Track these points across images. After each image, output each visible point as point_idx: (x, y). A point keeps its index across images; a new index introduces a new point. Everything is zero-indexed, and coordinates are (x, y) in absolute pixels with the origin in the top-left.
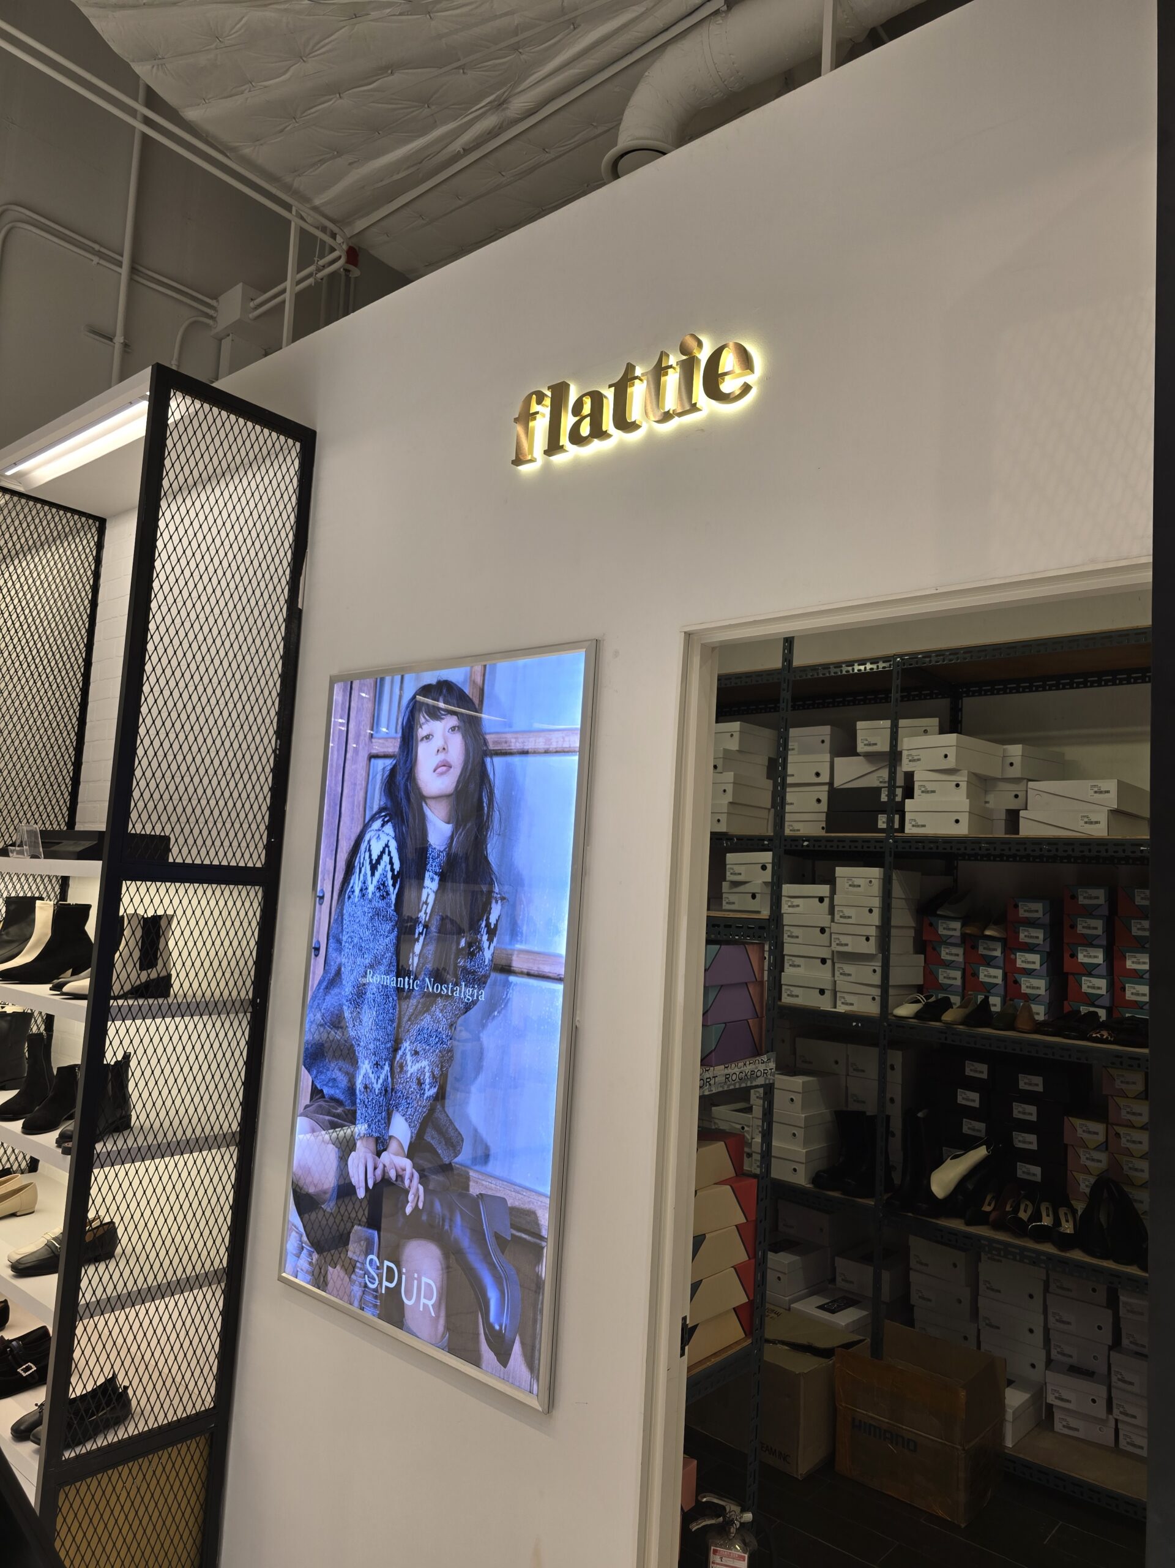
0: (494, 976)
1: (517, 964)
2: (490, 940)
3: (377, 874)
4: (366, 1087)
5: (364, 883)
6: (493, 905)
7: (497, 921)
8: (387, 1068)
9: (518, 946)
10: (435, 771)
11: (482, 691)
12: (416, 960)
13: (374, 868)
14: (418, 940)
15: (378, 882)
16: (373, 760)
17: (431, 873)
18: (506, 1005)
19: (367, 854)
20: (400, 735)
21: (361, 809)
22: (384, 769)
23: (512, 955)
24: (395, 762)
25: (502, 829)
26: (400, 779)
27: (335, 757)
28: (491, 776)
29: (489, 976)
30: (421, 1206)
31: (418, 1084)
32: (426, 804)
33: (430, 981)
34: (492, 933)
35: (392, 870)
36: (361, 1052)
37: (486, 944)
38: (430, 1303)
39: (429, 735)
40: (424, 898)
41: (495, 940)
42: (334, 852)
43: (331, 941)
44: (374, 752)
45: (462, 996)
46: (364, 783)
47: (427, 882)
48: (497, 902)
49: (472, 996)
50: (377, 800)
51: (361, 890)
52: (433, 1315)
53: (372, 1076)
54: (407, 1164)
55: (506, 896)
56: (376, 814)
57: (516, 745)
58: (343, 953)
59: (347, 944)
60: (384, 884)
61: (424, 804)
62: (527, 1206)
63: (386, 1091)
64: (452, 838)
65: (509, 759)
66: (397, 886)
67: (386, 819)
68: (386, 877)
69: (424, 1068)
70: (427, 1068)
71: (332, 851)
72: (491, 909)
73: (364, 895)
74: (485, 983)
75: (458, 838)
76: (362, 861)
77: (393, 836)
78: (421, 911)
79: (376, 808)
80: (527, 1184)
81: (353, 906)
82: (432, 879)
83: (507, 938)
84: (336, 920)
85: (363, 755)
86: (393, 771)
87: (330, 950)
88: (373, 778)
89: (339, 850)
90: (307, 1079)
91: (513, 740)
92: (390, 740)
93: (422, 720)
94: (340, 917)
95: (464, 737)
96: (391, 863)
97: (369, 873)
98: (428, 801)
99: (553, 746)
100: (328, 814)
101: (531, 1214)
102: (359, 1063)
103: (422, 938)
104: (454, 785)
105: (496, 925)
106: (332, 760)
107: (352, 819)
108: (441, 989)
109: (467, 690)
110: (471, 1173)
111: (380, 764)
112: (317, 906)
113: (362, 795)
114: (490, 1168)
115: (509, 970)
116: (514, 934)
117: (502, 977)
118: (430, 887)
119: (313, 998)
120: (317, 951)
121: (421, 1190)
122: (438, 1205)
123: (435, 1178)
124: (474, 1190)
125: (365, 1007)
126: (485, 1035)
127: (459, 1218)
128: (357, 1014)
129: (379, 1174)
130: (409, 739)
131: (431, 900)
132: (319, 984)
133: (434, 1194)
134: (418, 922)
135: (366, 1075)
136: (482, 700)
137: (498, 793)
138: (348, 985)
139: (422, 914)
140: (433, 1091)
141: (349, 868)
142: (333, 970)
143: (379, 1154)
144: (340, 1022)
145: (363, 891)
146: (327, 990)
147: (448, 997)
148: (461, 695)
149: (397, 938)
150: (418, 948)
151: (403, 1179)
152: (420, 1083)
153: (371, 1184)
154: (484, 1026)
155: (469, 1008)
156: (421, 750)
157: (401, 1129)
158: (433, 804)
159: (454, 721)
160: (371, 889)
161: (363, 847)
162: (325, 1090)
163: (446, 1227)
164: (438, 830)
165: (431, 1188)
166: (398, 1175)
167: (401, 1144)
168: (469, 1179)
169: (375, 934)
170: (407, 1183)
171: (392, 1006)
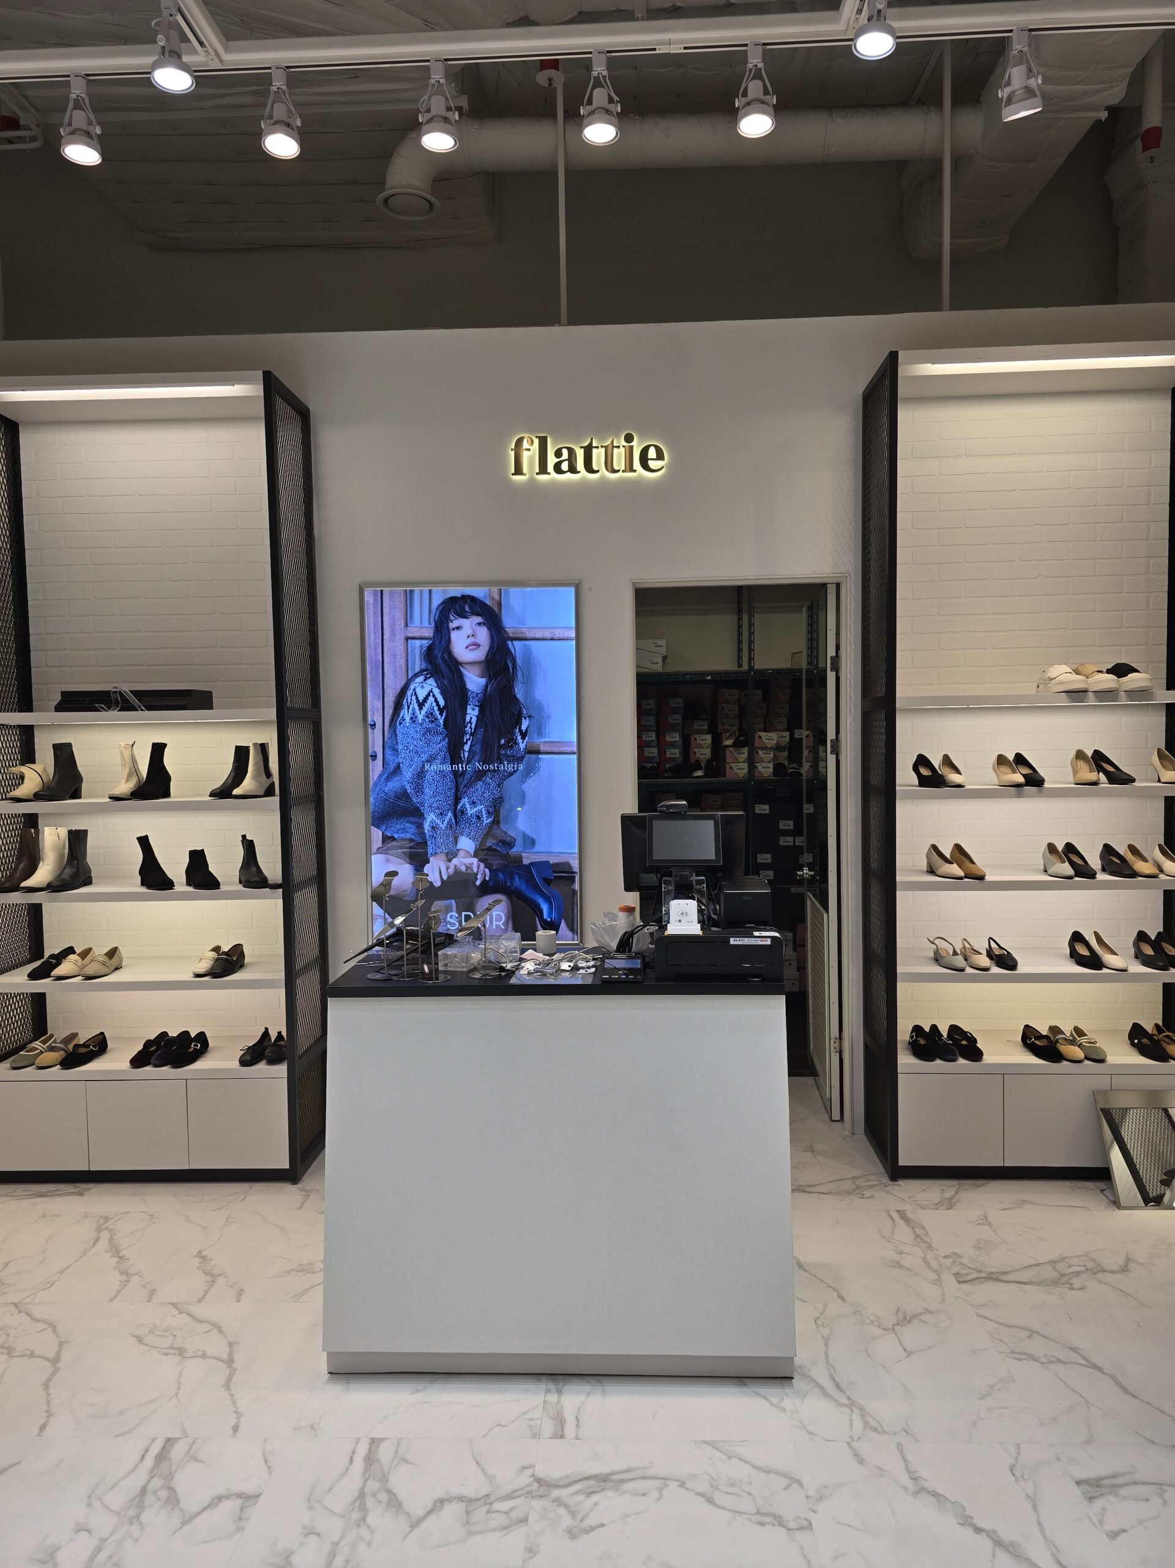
0: (527, 756)
1: (543, 748)
2: (523, 738)
3: (425, 709)
4: (433, 828)
5: (414, 714)
6: (523, 720)
7: (527, 728)
8: (450, 814)
9: (543, 740)
10: (466, 648)
11: (500, 604)
12: (466, 754)
13: (421, 705)
14: (466, 743)
15: (426, 713)
16: (409, 641)
17: (472, 706)
18: (538, 769)
19: (414, 698)
20: (433, 625)
21: (404, 670)
22: (421, 646)
23: (539, 744)
24: (431, 642)
25: (525, 678)
26: (438, 652)
27: (372, 637)
28: (513, 651)
29: (524, 757)
30: (487, 878)
31: (477, 818)
32: (462, 666)
33: (480, 765)
34: (524, 735)
35: (438, 705)
36: (425, 810)
37: (520, 741)
38: (500, 923)
39: (459, 627)
40: (468, 719)
41: (527, 738)
42: (381, 697)
43: (387, 750)
44: (410, 635)
45: (506, 769)
46: (403, 655)
47: (469, 710)
48: (525, 719)
49: (513, 768)
50: (418, 665)
51: (411, 718)
52: (503, 928)
53: (438, 821)
54: (475, 861)
55: (532, 715)
56: (418, 673)
57: (528, 635)
58: (400, 757)
59: (403, 751)
60: (432, 714)
61: (460, 667)
62: (563, 861)
63: (451, 827)
64: (486, 686)
65: (526, 642)
66: (444, 715)
67: (428, 676)
68: (433, 709)
69: (481, 809)
70: (483, 809)
71: (378, 696)
72: (522, 722)
73: (414, 721)
74: (522, 760)
75: (492, 686)
76: (409, 701)
77: (436, 685)
78: (467, 727)
79: (417, 669)
80: (562, 851)
81: (406, 728)
82: (473, 709)
83: (536, 736)
84: (389, 738)
85: (400, 638)
86: (430, 649)
87: (387, 756)
88: (411, 652)
89: (386, 695)
90: (377, 834)
91: (527, 632)
92: (424, 629)
93: (452, 618)
94: (394, 736)
95: (489, 629)
96: (436, 701)
97: (417, 708)
98: (464, 665)
99: (557, 636)
100: (371, 673)
101: (567, 864)
102: (425, 815)
103: (469, 742)
104: (485, 656)
105: (526, 731)
106: (369, 639)
107: (396, 676)
108: (489, 767)
109: (488, 602)
110: (523, 854)
111: (417, 643)
112: (370, 730)
113: (403, 662)
114: (536, 849)
115: (538, 752)
116: (540, 734)
117: (533, 756)
118: (472, 713)
119: (375, 785)
120: (374, 757)
121: (487, 871)
122: (501, 875)
123: (496, 862)
124: (526, 862)
125: (426, 784)
126: (525, 787)
127: (517, 878)
128: (419, 789)
129: (451, 871)
130: (442, 629)
131: (474, 720)
132: (380, 776)
133: (497, 870)
134: (465, 733)
135: (432, 822)
136: (500, 609)
137: (519, 661)
138: (408, 774)
139: (468, 729)
140: (490, 820)
141: (398, 706)
142: (392, 767)
143: (450, 861)
144: (404, 795)
145: (413, 719)
146: (388, 779)
147: (494, 771)
148: (483, 604)
149: (449, 743)
150: (467, 747)
151: (471, 869)
152: (478, 818)
153: (445, 877)
154: (524, 782)
155: (511, 774)
156: (454, 635)
157: (466, 844)
158: (468, 667)
159: (479, 619)
160: (420, 717)
161: (409, 693)
162: (396, 836)
163: (508, 884)
164: (475, 681)
165: (494, 868)
166: (467, 868)
167: (467, 852)
168: (521, 857)
169: (428, 743)
170: (475, 870)
171: (449, 781)
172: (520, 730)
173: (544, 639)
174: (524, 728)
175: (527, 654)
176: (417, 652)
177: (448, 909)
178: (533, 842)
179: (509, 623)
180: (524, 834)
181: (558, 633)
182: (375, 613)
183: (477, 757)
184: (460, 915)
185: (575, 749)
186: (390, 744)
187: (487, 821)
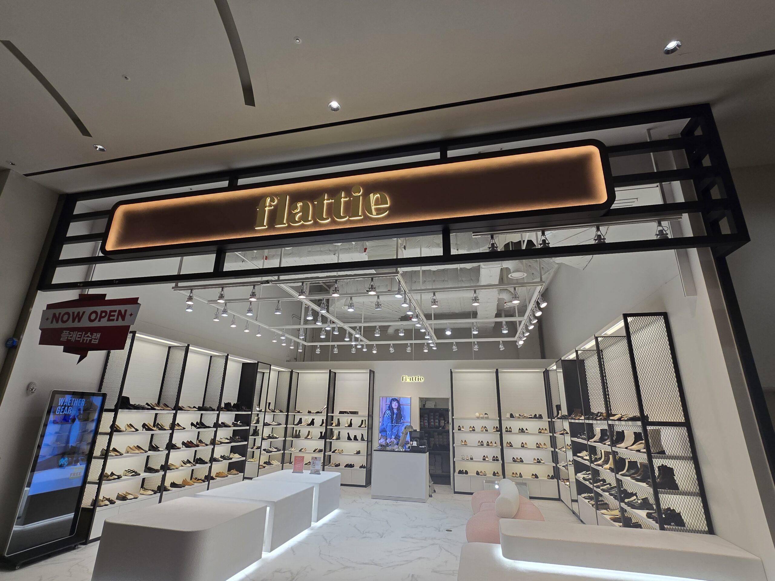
6: (402, 417)
8: (391, 432)
10: (394, 406)
24: (389, 405)
26: (390, 407)
28: (401, 407)
35: (390, 415)
36: (387, 431)
37: (402, 421)
53: (389, 433)
58: (384, 422)
67: (389, 410)
74: (402, 423)
75: (398, 412)
76: (386, 414)
77: (390, 412)
79: (387, 409)
93: (392, 401)
95: (398, 403)
106: (381, 404)
108: (397, 425)
109: (398, 399)
118: (395, 416)
119: (380, 427)
120: (380, 422)
123: (398, 440)
125: (388, 427)
128: (386, 428)
129: (391, 441)
130: (391, 403)
134: (394, 419)
138: (385, 425)
141: (384, 414)
142: (383, 424)
143: (390, 439)
144: (384, 428)
145: (386, 417)
146: (382, 426)
149: (391, 421)
150: (394, 421)
154: (402, 427)
155: (400, 426)
156: (393, 404)
157: (393, 437)
158: (394, 409)
159: (396, 402)
160: (387, 416)
162: (383, 435)
164: (395, 411)
169: (388, 420)
171: (391, 427)
172: (402, 419)
175: (403, 407)
179: (400, 403)
181: (408, 404)
182: (382, 400)
183: (395, 423)
185: (410, 422)
186: (383, 420)
187: (396, 433)
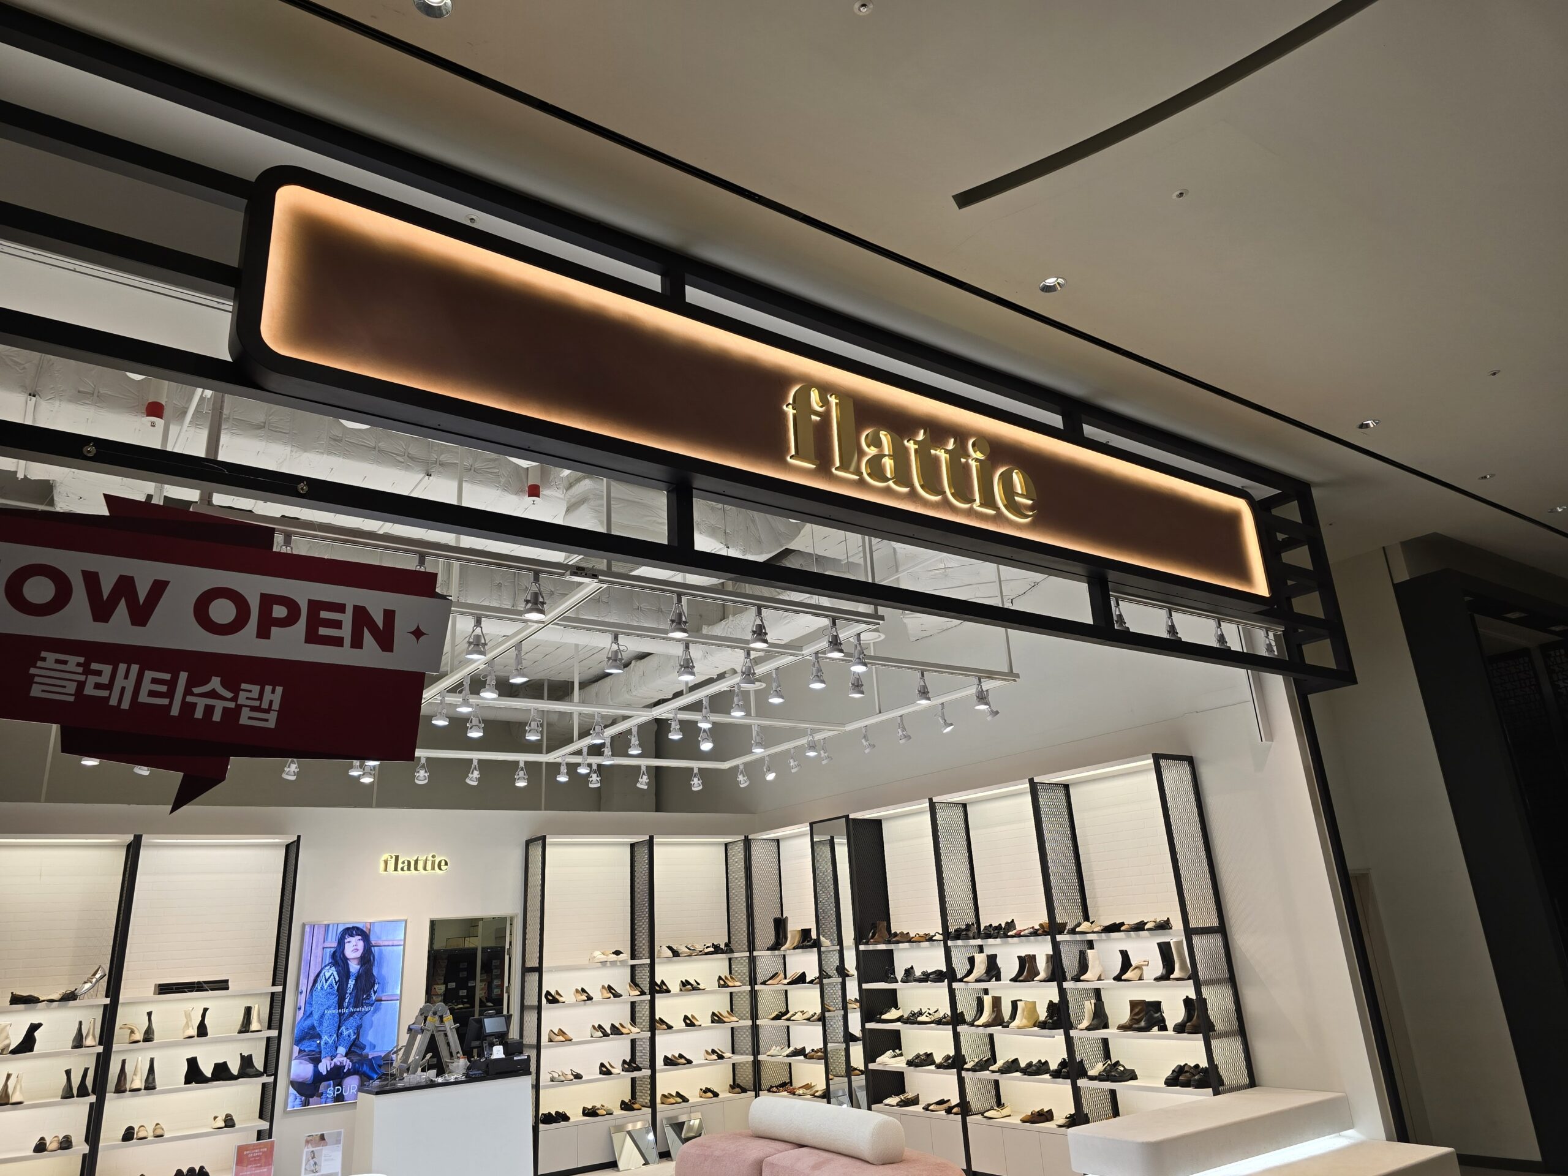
0: (376, 1003)
1: (383, 998)
2: (375, 994)
3: (328, 982)
4: (326, 1043)
5: (322, 985)
6: (375, 985)
8: (335, 1035)
10: (352, 951)
11: (370, 930)
12: (346, 1004)
13: (326, 981)
14: (347, 998)
15: (329, 984)
17: (352, 980)
19: (324, 977)
20: (337, 941)
24: (335, 949)
26: (338, 954)
27: (306, 948)
28: (374, 952)
29: (374, 1003)
30: (350, 1068)
33: (352, 1009)
34: (375, 993)
35: (335, 980)
36: (323, 1034)
37: (373, 995)
38: (354, 1091)
39: (349, 942)
40: (349, 986)
43: (307, 1004)
44: (325, 946)
45: (365, 1010)
46: (321, 956)
47: (350, 982)
48: (377, 985)
49: (369, 1009)
50: (328, 960)
53: (328, 1040)
54: (345, 1059)
56: (327, 965)
57: (382, 944)
58: (313, 1007)
59: (315, 1005)
60: (331, 985)
61: (348, 961)
62: (386, 1054)
63: (335, 1042)
64: (360, 969)
66: (338, 985)
67: (332, 966)
68: (332, 982)
70: (352, 1032)
74: (373, 1005)
75: (362, 969)
76: (321, 979)
77: (335, 971)
79: (327, 963)
80: (387, 1050)
81: (317, 993)
84: (309, 998)
85: (320, 948)
86: (334, 952)
87: (306, 1007)
90: (296, 1049)
93: (346, 937)
94: (311, 997)
95: (364, 942)
96: (334, 978)
97: (324, 982)
98: (350, 960)
100: (304, 966)
102: (322, 1037)
104: (360, 955)
108: (357, 1010)
109: (364, 929)
111: (329, 950)
112: (299, 995)
113: (320, 959)
114: (376, 1050)
115: (381, 1000)
116: (383, 991)
117: (379, 1003)
118: (351, 983)
119: (298, 1023)
120: (300, 1009)
121: (351, 1063)
122: (357, 1065)
123: (355, 1059)
124: (370, 1057)
125: (325, 1021)
126: (373, 1018)
127: (365, 1066)
128: (321, 1023)
129: (332, 1065)
130: (341, 943)
131: (352, 987)
132: (302, 1018)
133: (356, 1062)
134: (347, 993)
135: (326, 1040)
136: (370, 932)
137: (376, 957)
138: (316, 1016)
139: (348, 991)
140: (355, 1037)
141: (315, 982)
142: (308, 1014)
143: (332, 1060)
144: (313, 1027)
145: (322, 988)
146: (305, 1020)
147: (359, 1011)
148: (362, 931)
149: (338, 999)
150: (347, 1000)
151: (343, 1063)
152: (349, 1036)
153: (329, 1069)
154: (373, 1016)
155: (367, 1012)
156: (347, 945)
157: (342, 1050)
158: (352, 960)
159: (360, 937)
160: (325, 987)
161: (321, 975)
162: (306, 1049)
163: (361, 1069)
164: (354, 967)
165: (354, 1061)
166: (341, 1063)
167: (342, 1055)
168: (368, 1055)
169: (328, 999)
170: (345, 1064)
171: (337, 1019)
172: (374, 990)
173: (389, 946)
174: (375, 989)
175: (381, 953)
176: (328, 954)
177: (329, 1086)
178: (375, 1047)
179: (373, 940)
180: (371, 1042)
181: (395, 943)
182: (309, 936)
183: (351, 1005)
184: (335, 1089)
185: (399, 998)
186: (309, 1002)
187: (353, 1037)
